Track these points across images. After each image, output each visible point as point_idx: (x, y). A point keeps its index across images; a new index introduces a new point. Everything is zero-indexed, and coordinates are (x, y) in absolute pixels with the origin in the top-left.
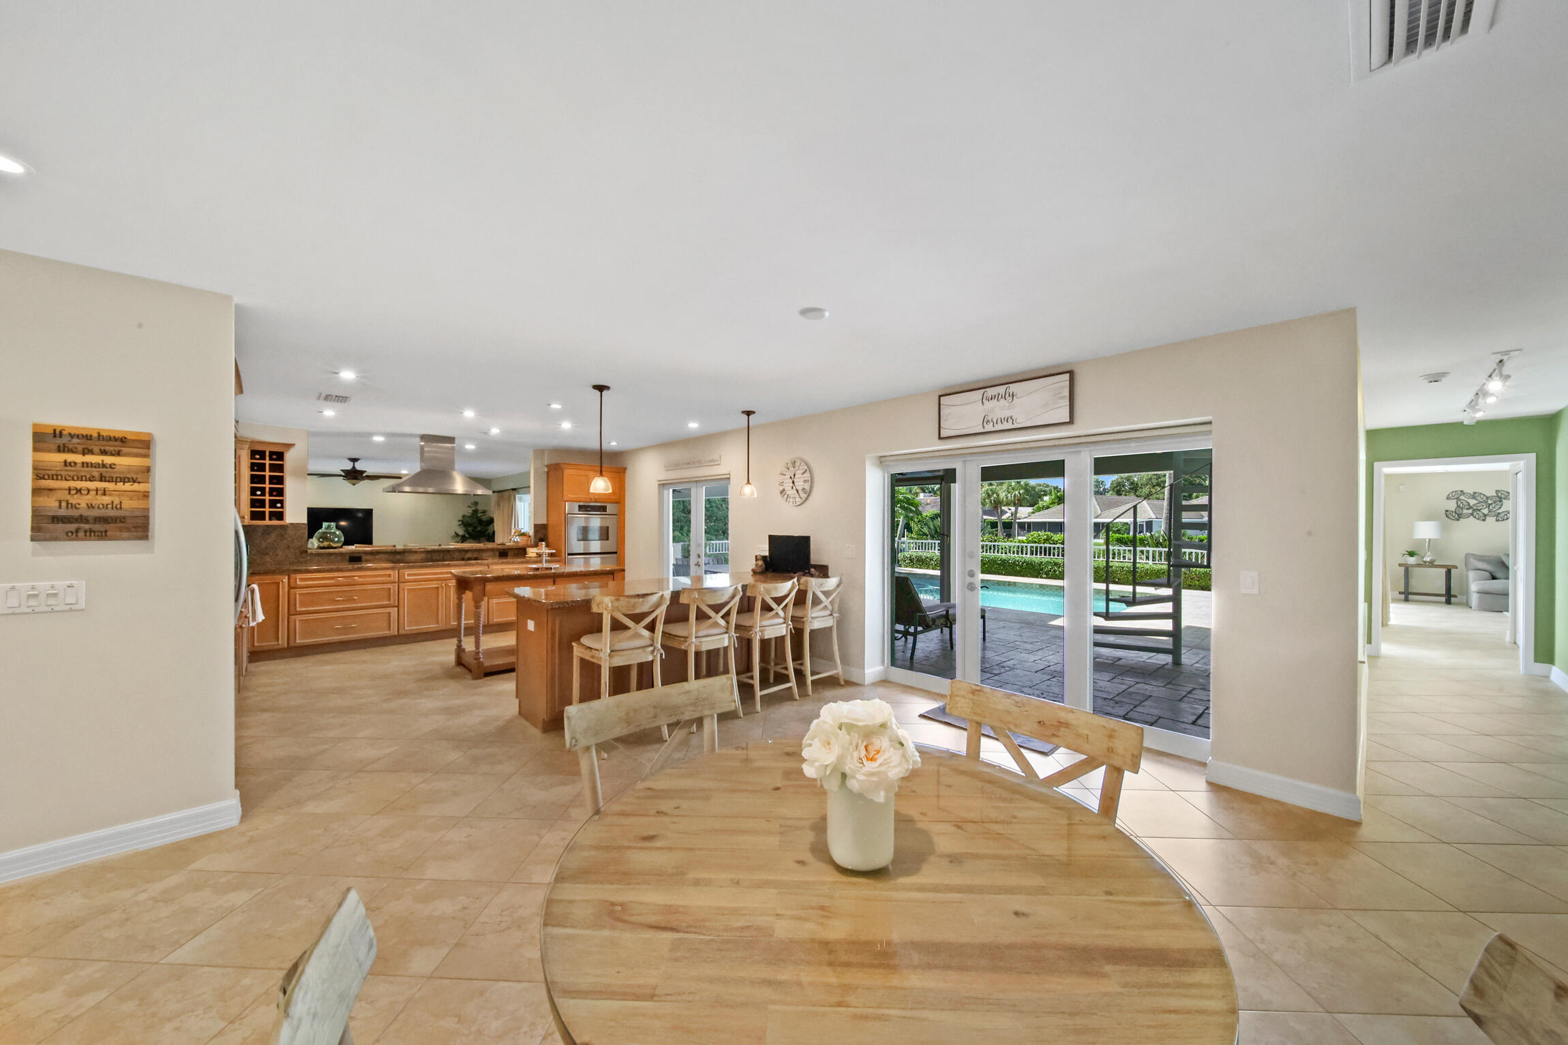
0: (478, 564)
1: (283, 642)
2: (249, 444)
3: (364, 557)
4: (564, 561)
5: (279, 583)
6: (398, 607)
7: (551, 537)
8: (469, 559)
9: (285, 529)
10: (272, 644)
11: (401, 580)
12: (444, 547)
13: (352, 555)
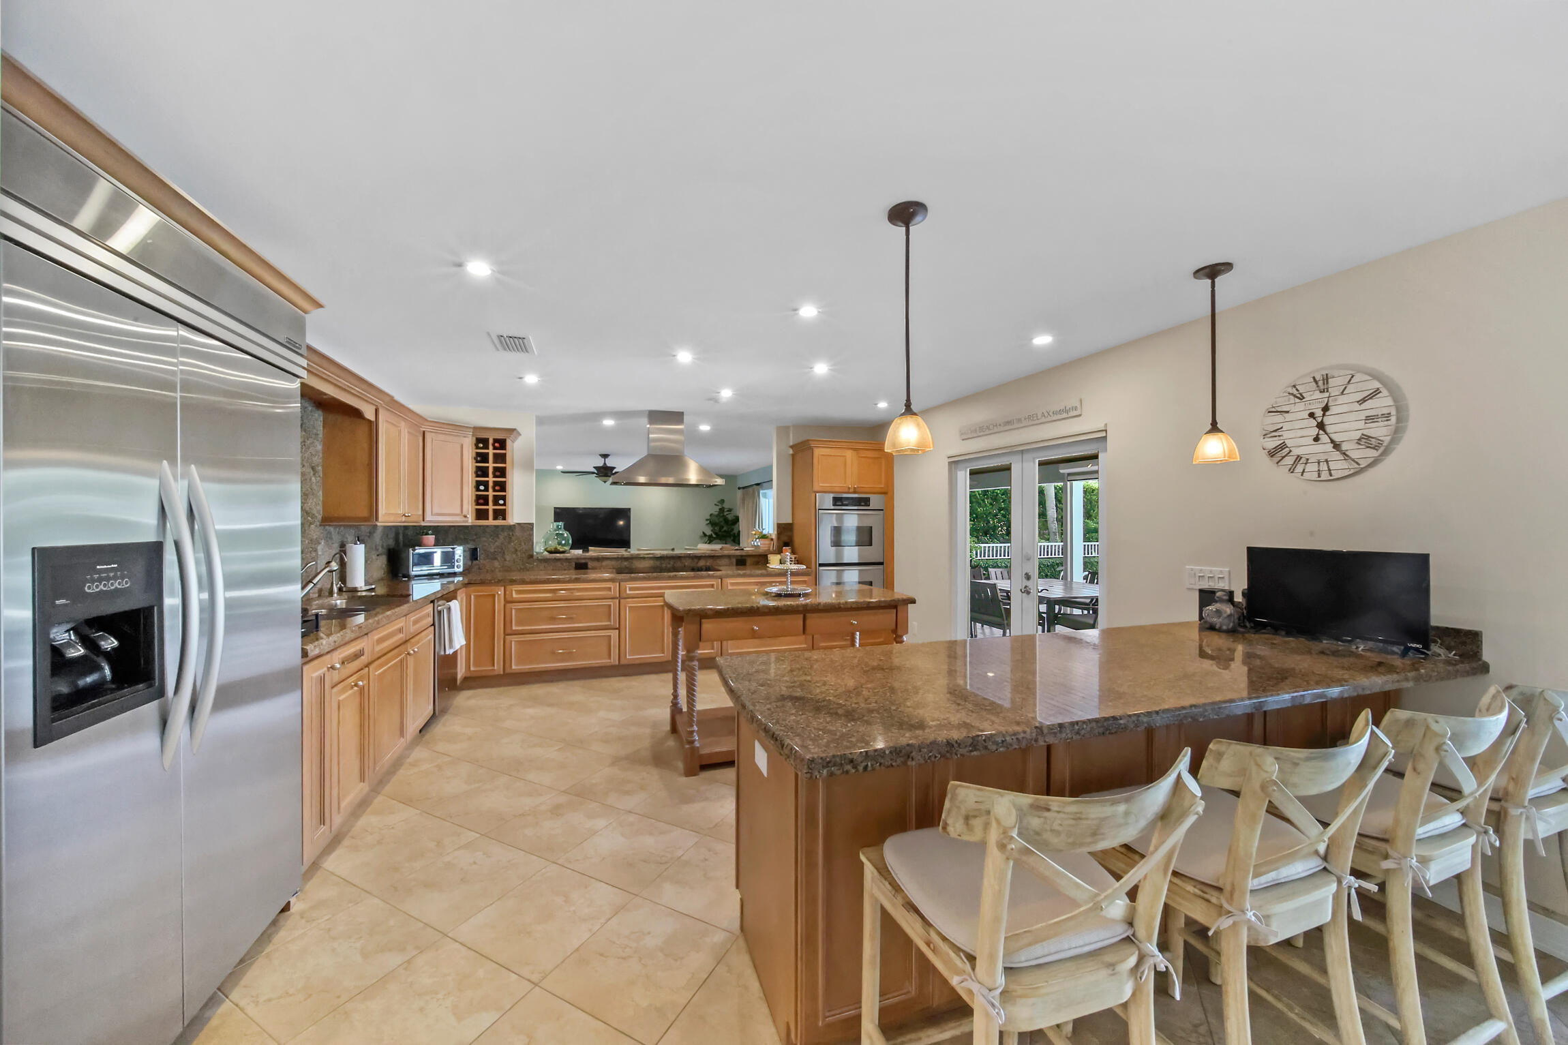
0: (709, 577)
1: (498, 668)
2: (472, 430)
3: (590, 564)
4: (814, 573)
5: (494, 596)
6: (619, 629)
7: (798, 540)
8: (700, 569)
9: (512, 531)
10: (486, 668)
11: (622, 595)
12: (677, 552)
13: (577, 561)
